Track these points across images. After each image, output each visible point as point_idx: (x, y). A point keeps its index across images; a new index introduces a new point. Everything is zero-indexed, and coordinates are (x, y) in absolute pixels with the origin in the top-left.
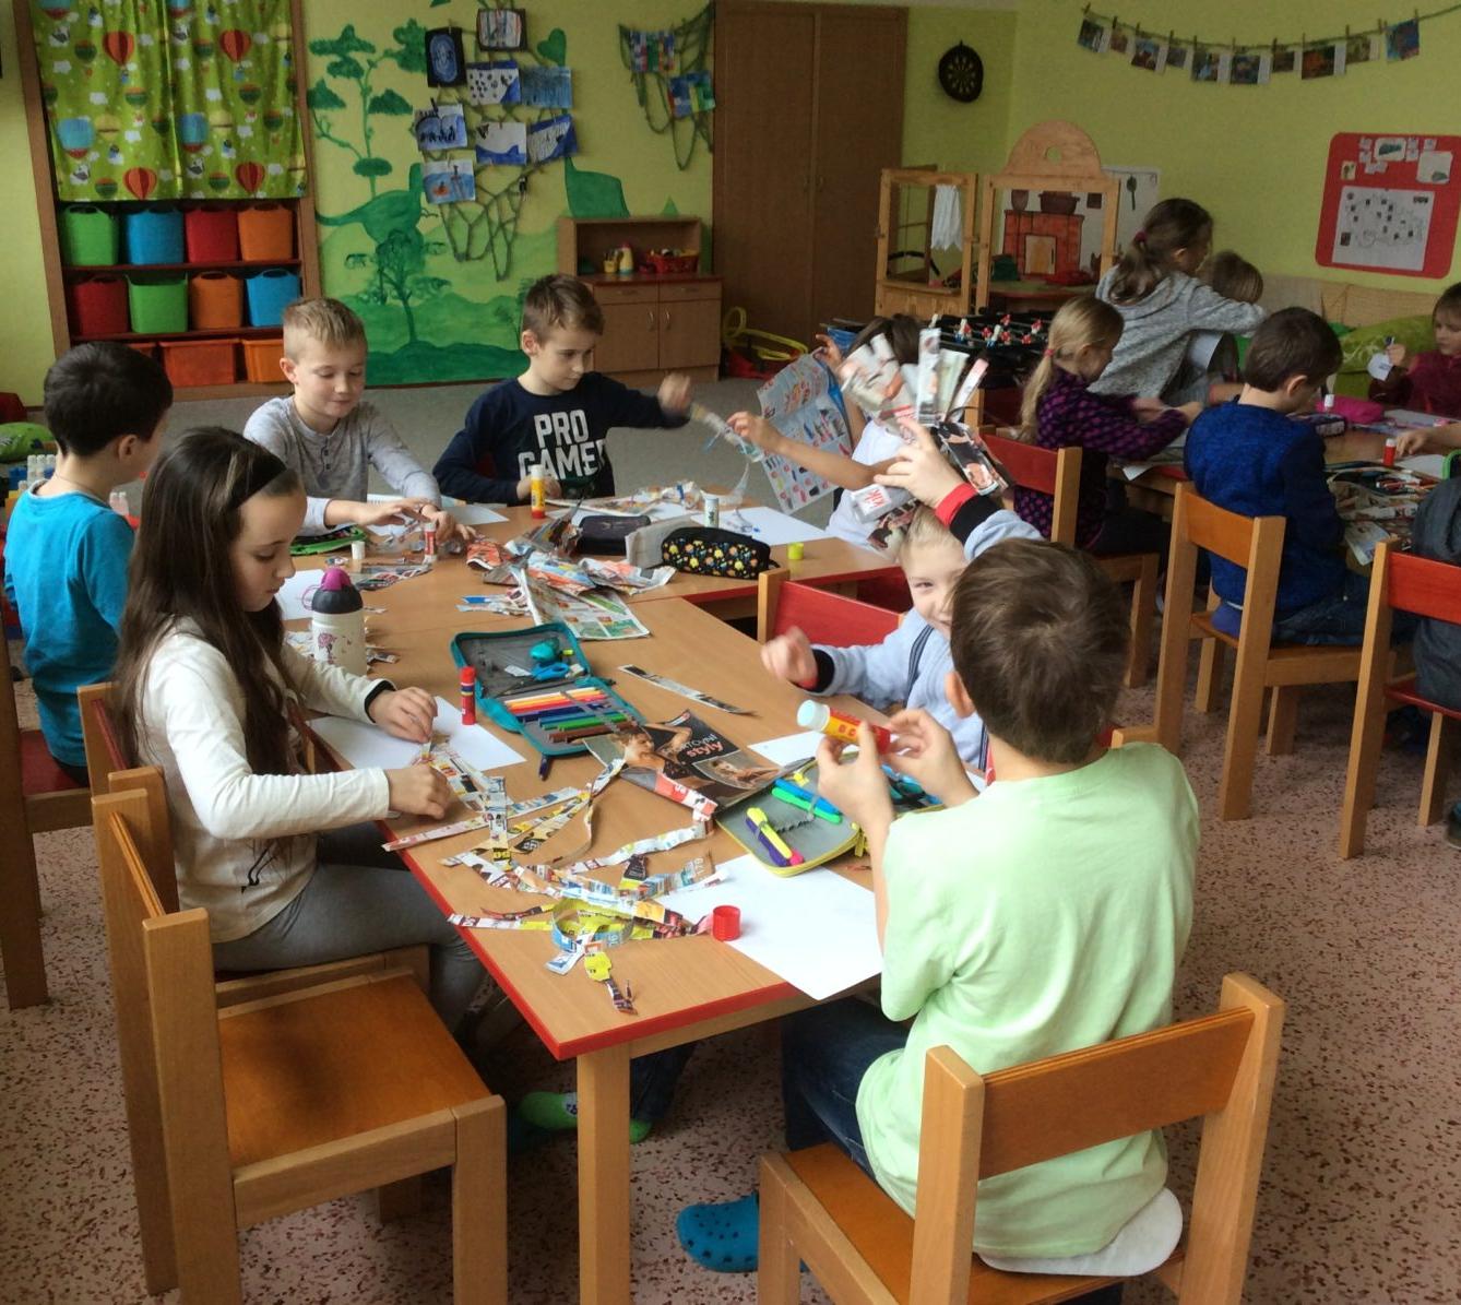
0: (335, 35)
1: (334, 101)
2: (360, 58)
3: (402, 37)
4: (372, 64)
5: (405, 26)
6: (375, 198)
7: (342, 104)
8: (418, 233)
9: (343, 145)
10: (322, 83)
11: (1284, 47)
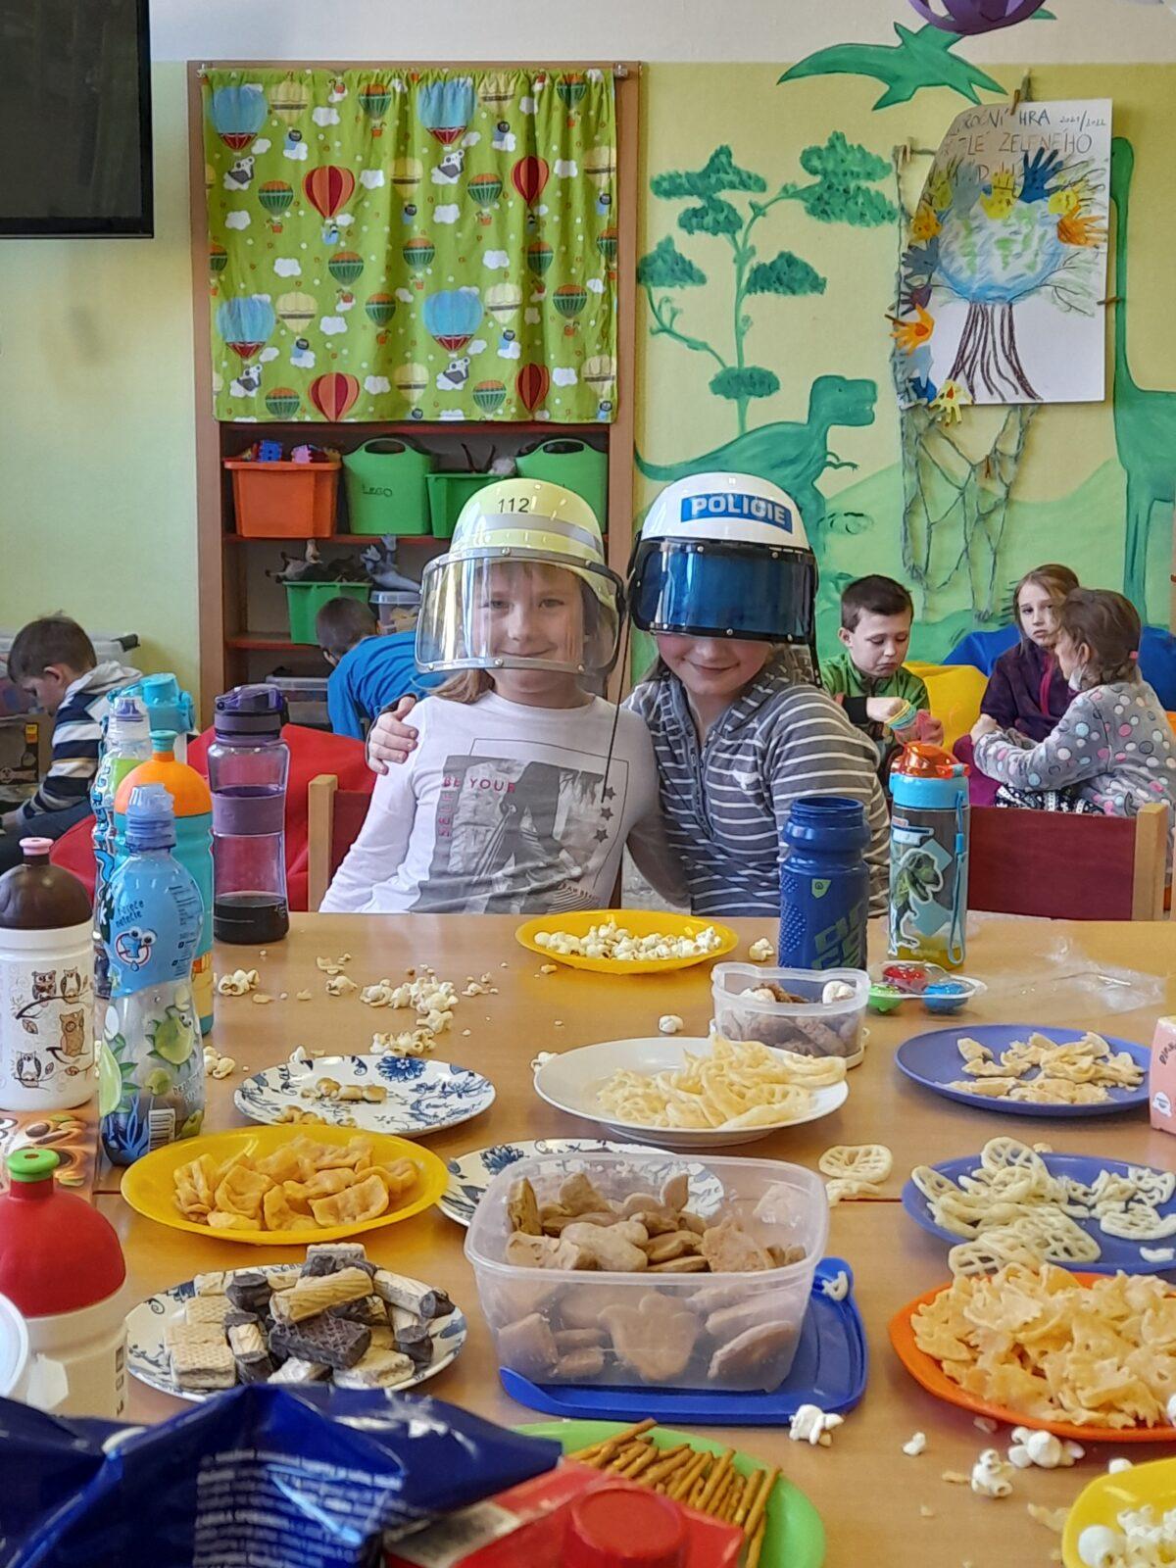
0: (699, 164)
1: (686, 272)
2: (738, 200)
3: (816, 163)
4: (758, 210)
5: (824, 145)
6: (744, 435)
7: (702, 280)
8: (818, 495)
9: (694, 345)
10: (667, 245)
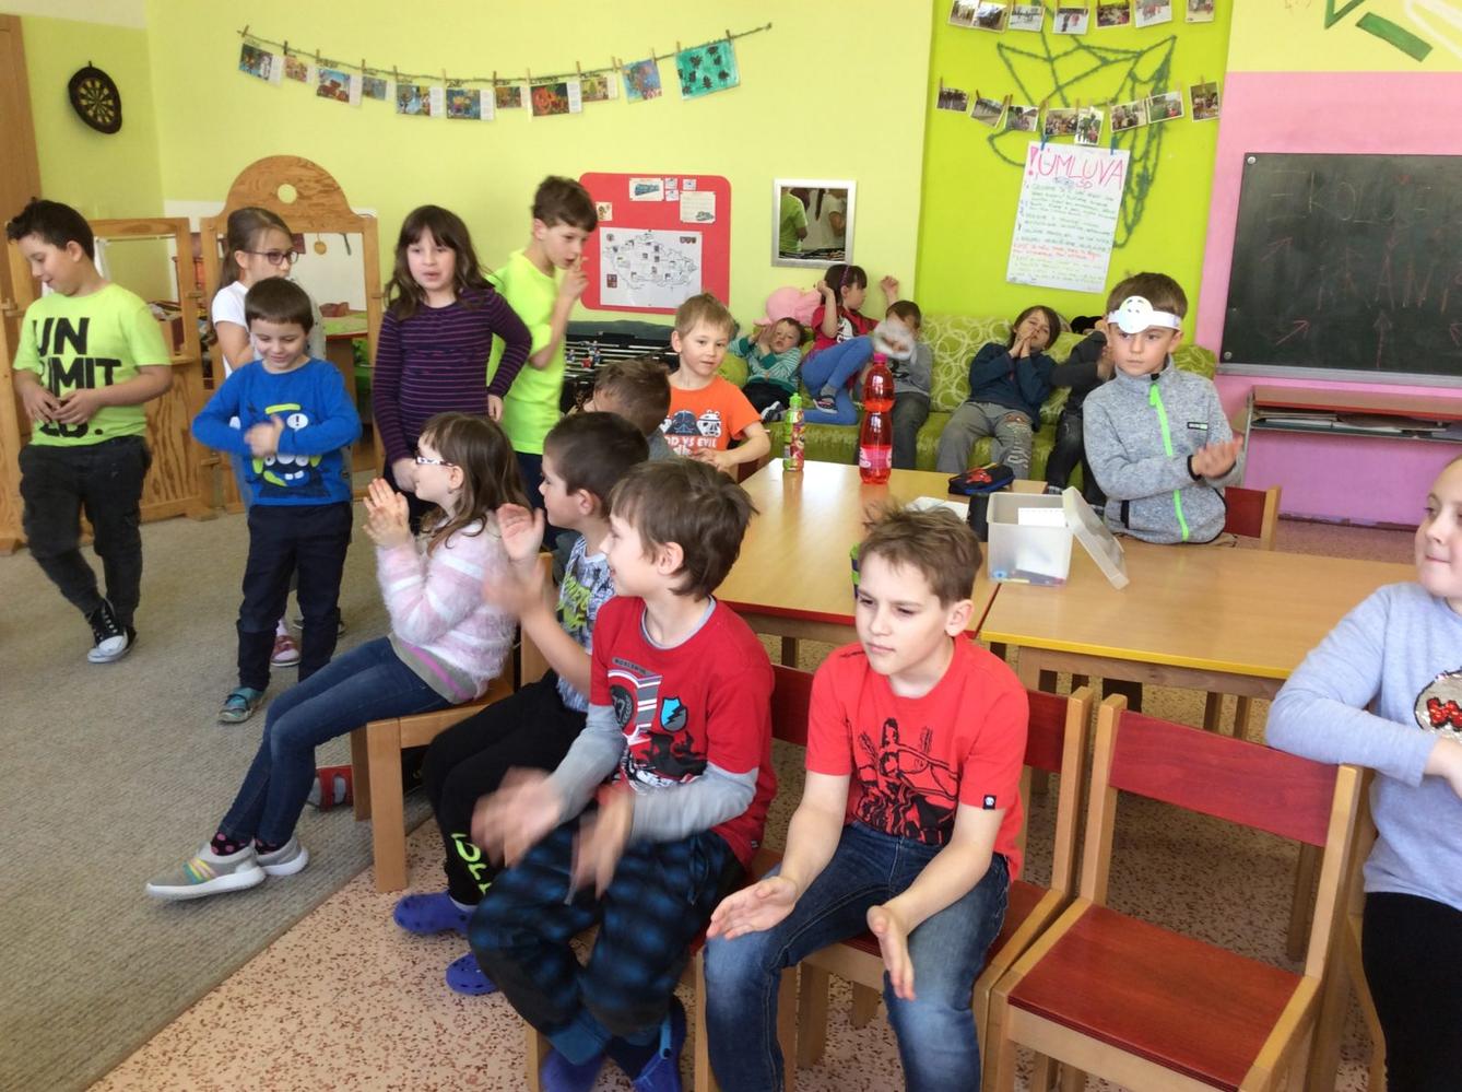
11: (505, 82)
